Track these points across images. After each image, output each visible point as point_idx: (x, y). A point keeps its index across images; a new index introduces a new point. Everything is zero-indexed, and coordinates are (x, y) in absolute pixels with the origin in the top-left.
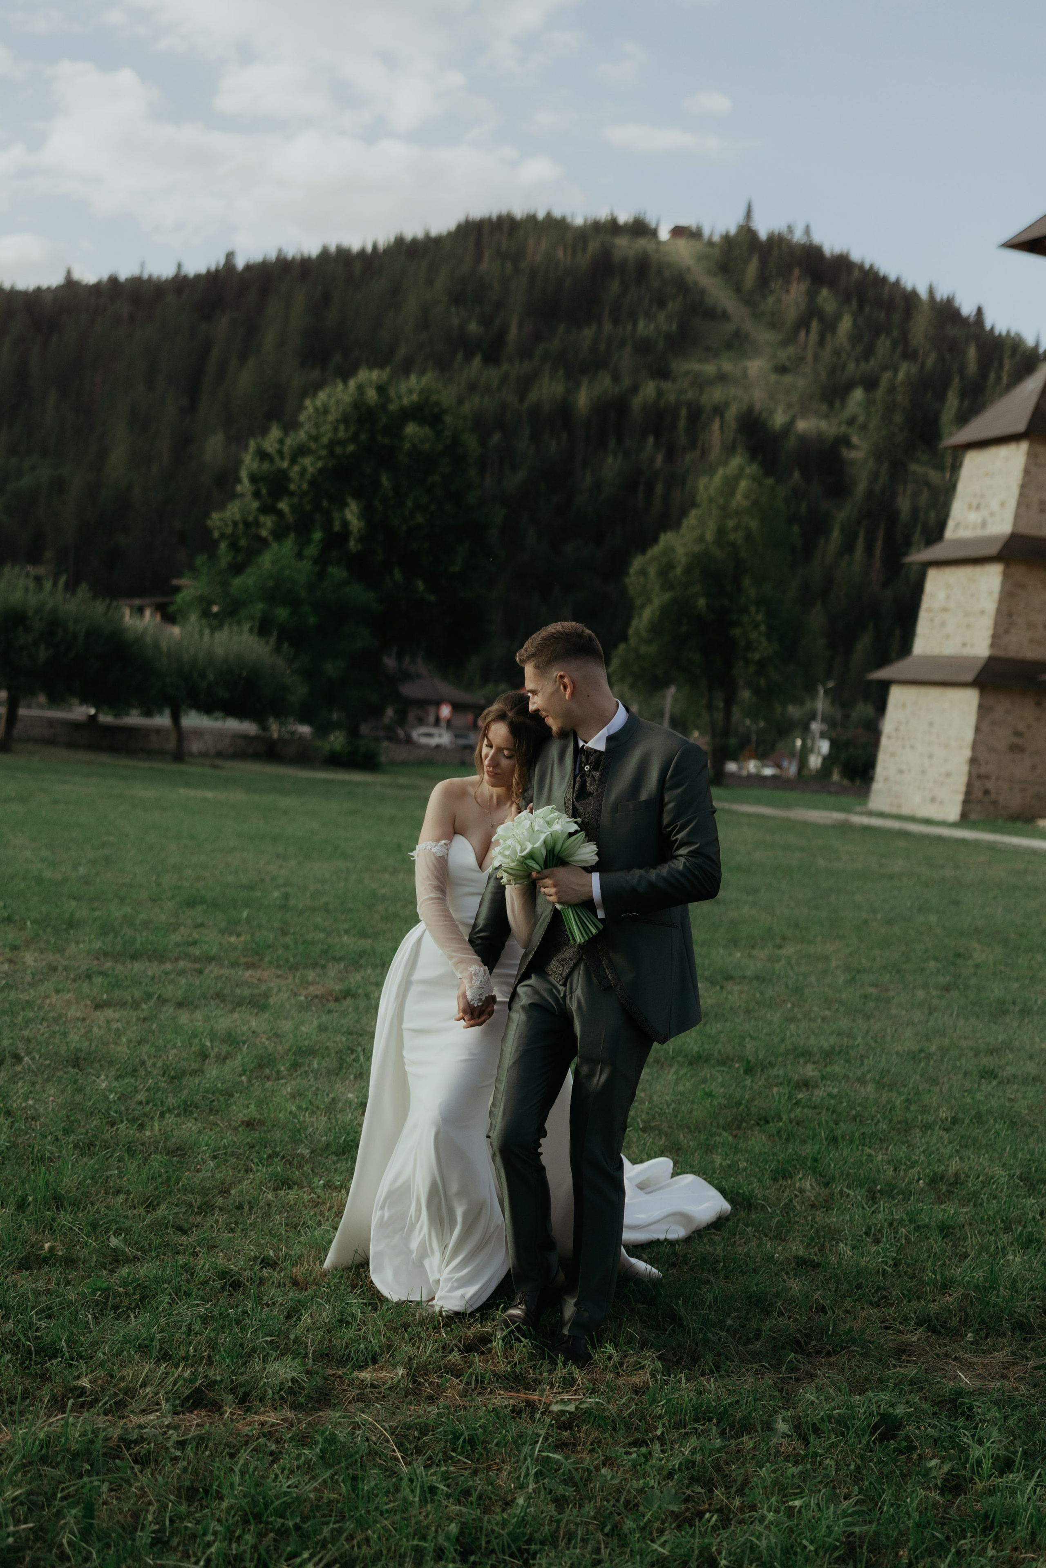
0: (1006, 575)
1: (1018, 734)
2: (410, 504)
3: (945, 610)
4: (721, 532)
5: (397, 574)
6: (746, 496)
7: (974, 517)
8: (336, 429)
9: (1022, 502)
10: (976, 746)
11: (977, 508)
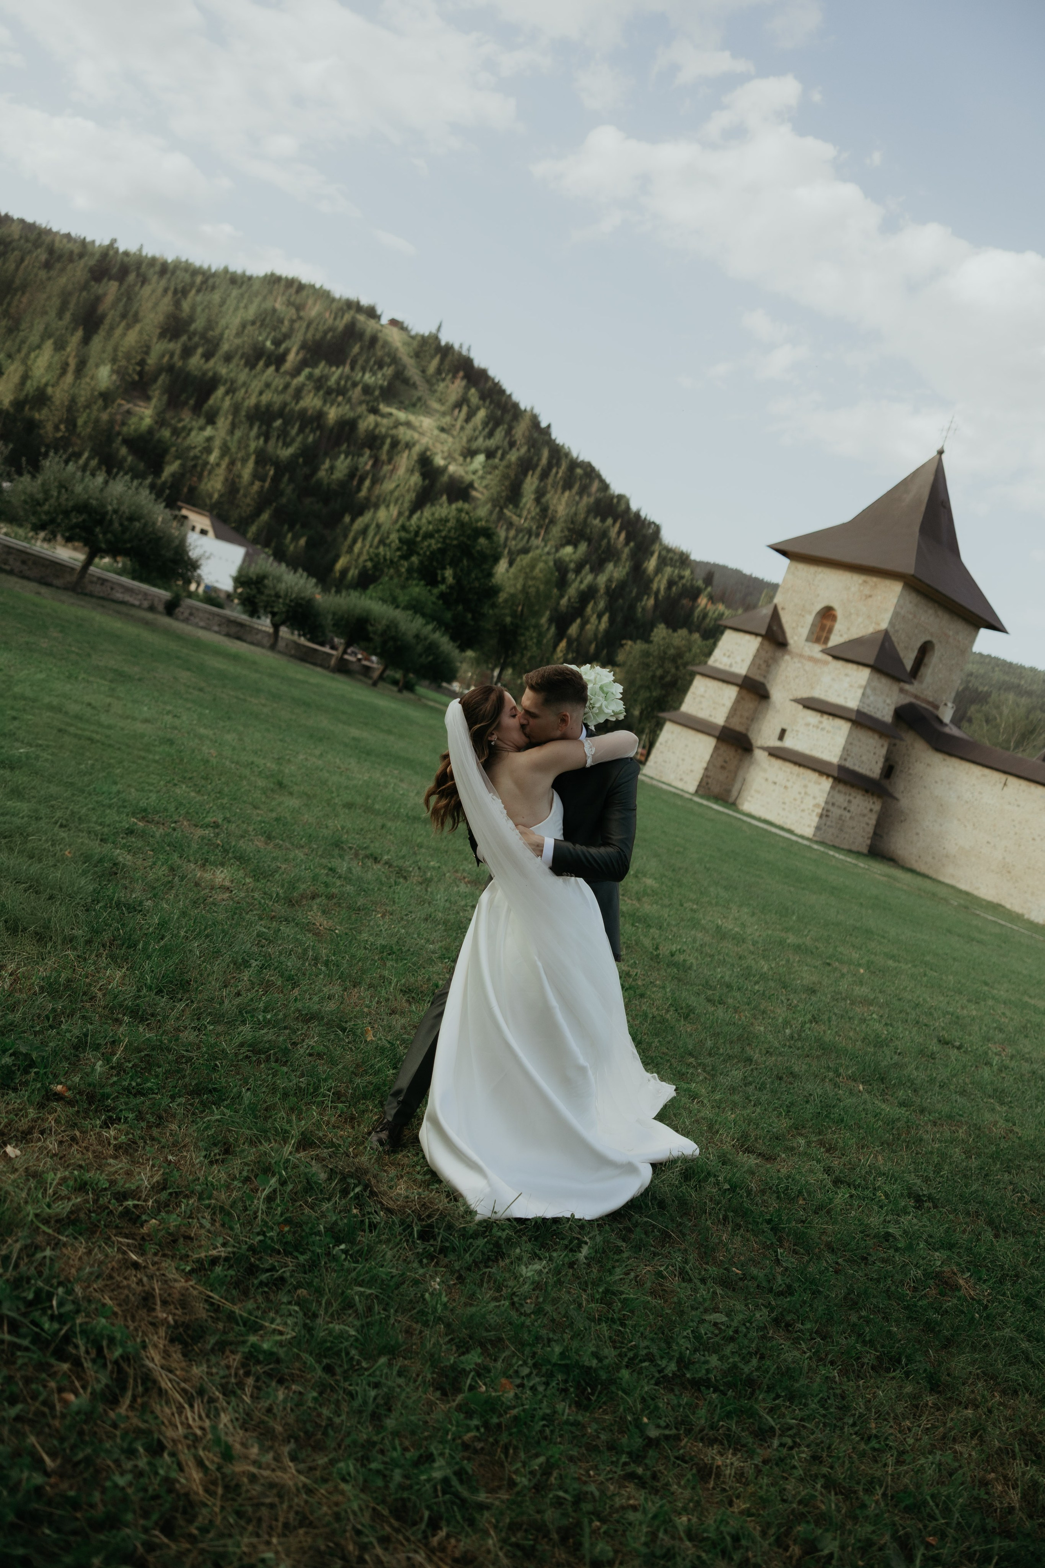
0: (739, 693)
2: (473, 576)
3: (703, 696)
4: (524, 586)
5: (460, 608)
6: (541, 571)
7: (726, 660)
8: (449, 531)
9: (753, 663)
10: (709, 763)
11: (728, 657)
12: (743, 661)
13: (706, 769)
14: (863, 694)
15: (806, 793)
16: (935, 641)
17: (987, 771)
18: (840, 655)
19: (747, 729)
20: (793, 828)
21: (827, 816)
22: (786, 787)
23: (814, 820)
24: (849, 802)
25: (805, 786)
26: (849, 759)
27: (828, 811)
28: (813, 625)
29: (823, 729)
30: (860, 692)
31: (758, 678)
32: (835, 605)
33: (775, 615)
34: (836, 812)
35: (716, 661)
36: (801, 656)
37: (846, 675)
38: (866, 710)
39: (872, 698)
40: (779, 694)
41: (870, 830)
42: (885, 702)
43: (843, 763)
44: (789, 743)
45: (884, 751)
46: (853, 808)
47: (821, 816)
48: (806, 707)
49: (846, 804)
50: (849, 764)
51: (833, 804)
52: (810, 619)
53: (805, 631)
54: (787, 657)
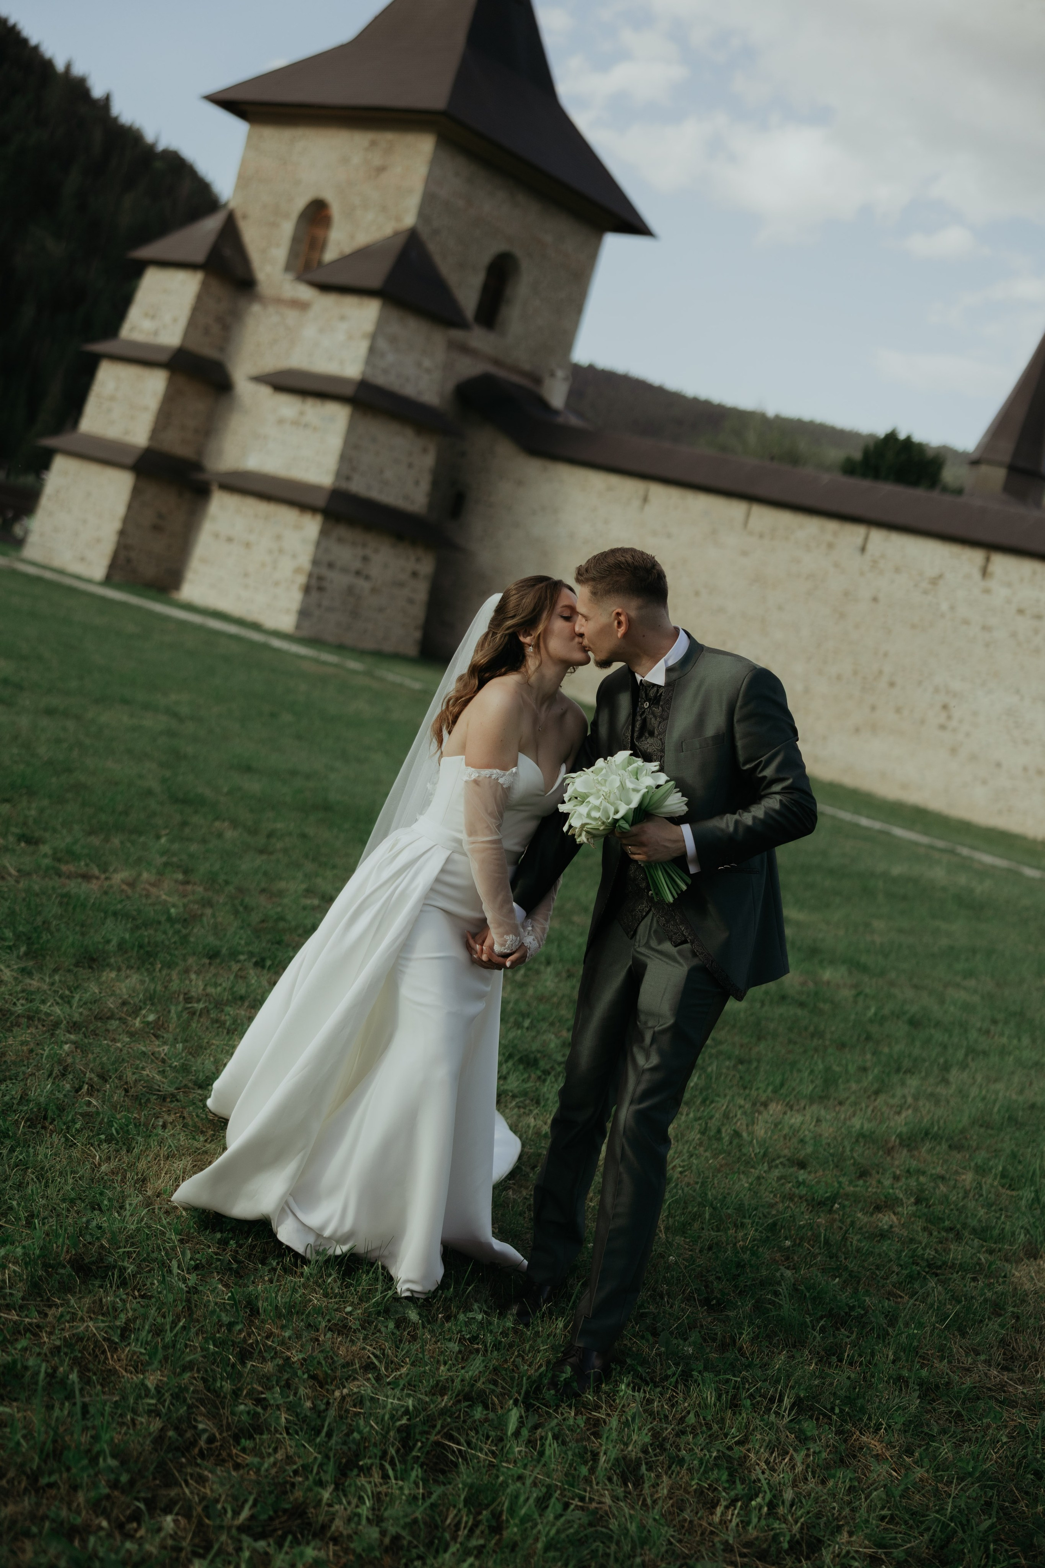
0: (171, 383)
1: (160, 516)
3: (112, 398)
7: (147, 325)
9: (192, 322)
10: (126, 520)
11: (153, 317)
12: (175, 320)
13: (122, 533)
14: (372, 350)
15: (281, 551)
16: (518, 253)
17: (614, 480)
18: (337, 281)
19: (200, 452)
20: (263, 619)
21: (321, 589)
22: (248, 545)
23: (292, 599)
24: (365, 559)
25: (279, 537)
26: (356, 477)
27: (320, 578)
28: (296, 240)
29: (306, 426)
30: (364, 346)
31: (207, 351)
32: (329, 196)
33: (230, 230)
34: (338, 580)
35: (133, 329)
36: (279, 301)
37: (342, 318)
38: (380, 380)
39: (391, 358)
40: (245, 379)
41: (418, 612)
42: (419, 365)
43: (344, 485)
45: (428, 460)
46: (375, 570)
47: (307, 590)
49: (358, 565)
50: (358, 486)
51: (331, 565)
52: (288, 228)
53: (280, 253)
54: (256, 308)
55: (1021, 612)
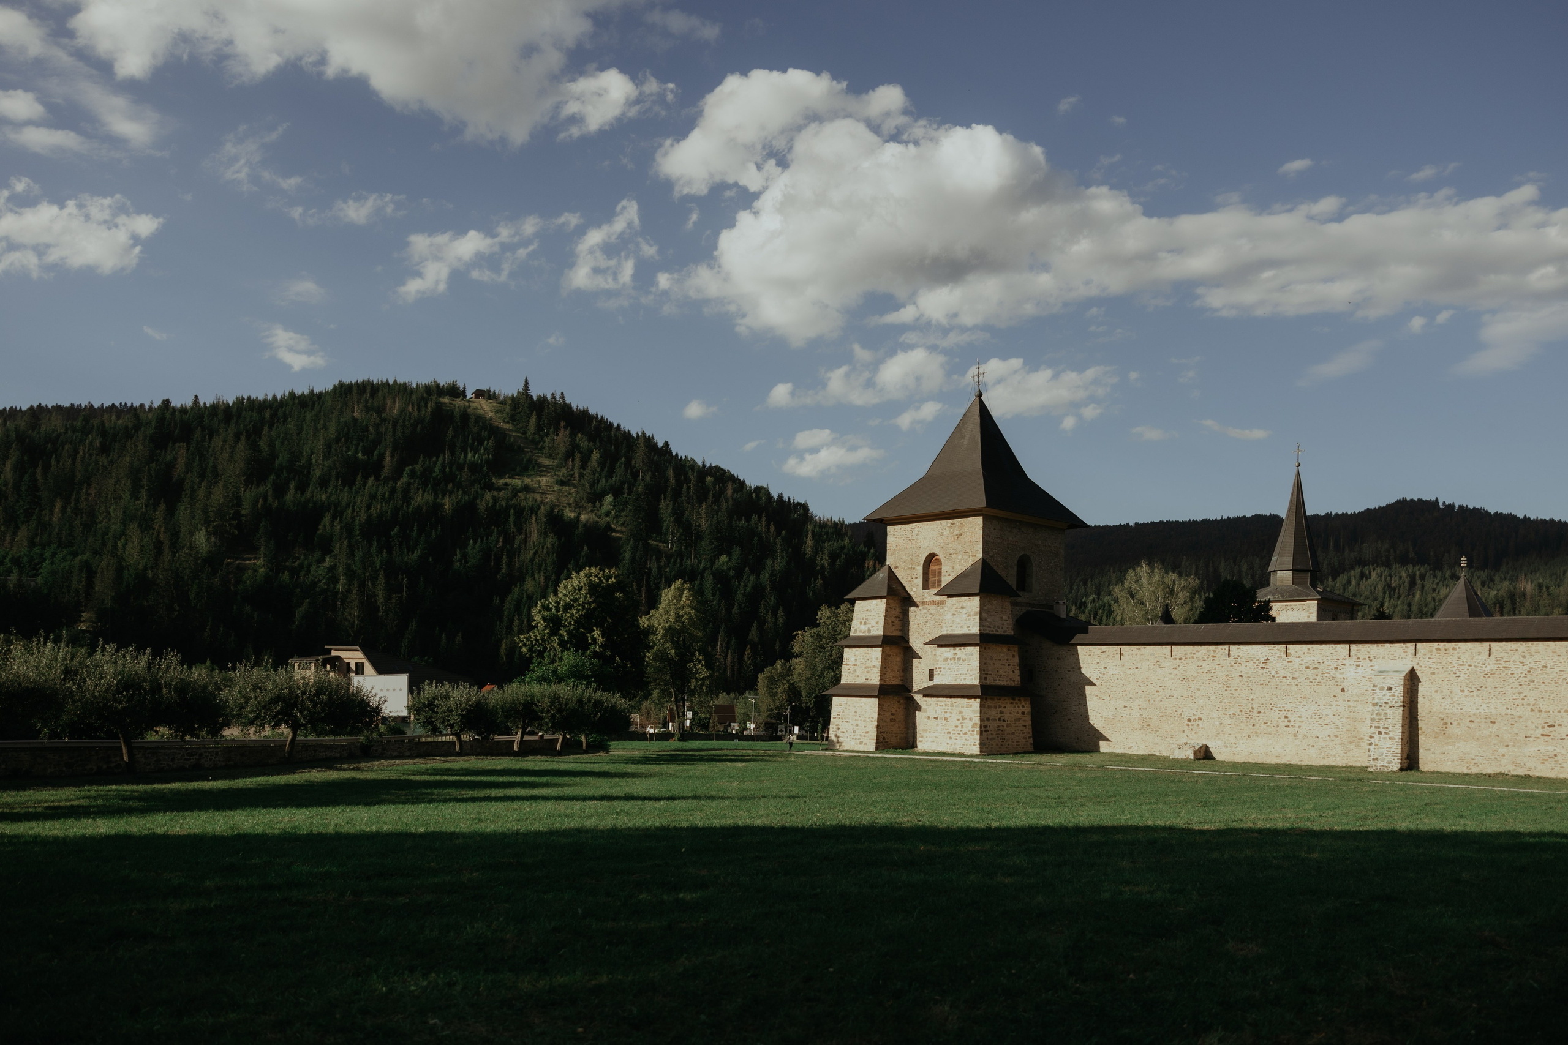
0: (884, 652)
3: (855, 665)
4: (676, 617)
7: (863, 627)
9: (886, 623)
10: (879, 720)
11: (865, 624)
12: (877, 623)
13: (878, 726)
14: (981, 619)
15: (963, 718)
16: (1028, 554)
17: (1104, 649)
18: (953, 591)
19: (906, 681)
20: (962, 751)
22: (946, 719)
23: (975, 739)
24: (1002, 712)
25: (959, 713)
26: (988, 677)
27: (985, 726)
28: (923, 574)
29: (959, 659)
30: (978, 617)
31: (896, 634)
32: (936, 551)
33: (892, 575)
34: (993, 725)
35: (856, 630)
36: (924, 603)
37: (961, 608)
38: (988, 631)
39: (990, 621)
40: (916, 641)
41: (1029, 729)
42: (1001, 619)
43: (985, 682)
44: (937, 681)
45: (1016, 660)
46: (1006, 715)
47: (981, 733)
48: (940, 646)
49: (999, 716)
50: (990, 681)
51: (988, 719)
52: (919, 570)
53: (919, 581)
54: (914, 609)
55: (1307, 668)
